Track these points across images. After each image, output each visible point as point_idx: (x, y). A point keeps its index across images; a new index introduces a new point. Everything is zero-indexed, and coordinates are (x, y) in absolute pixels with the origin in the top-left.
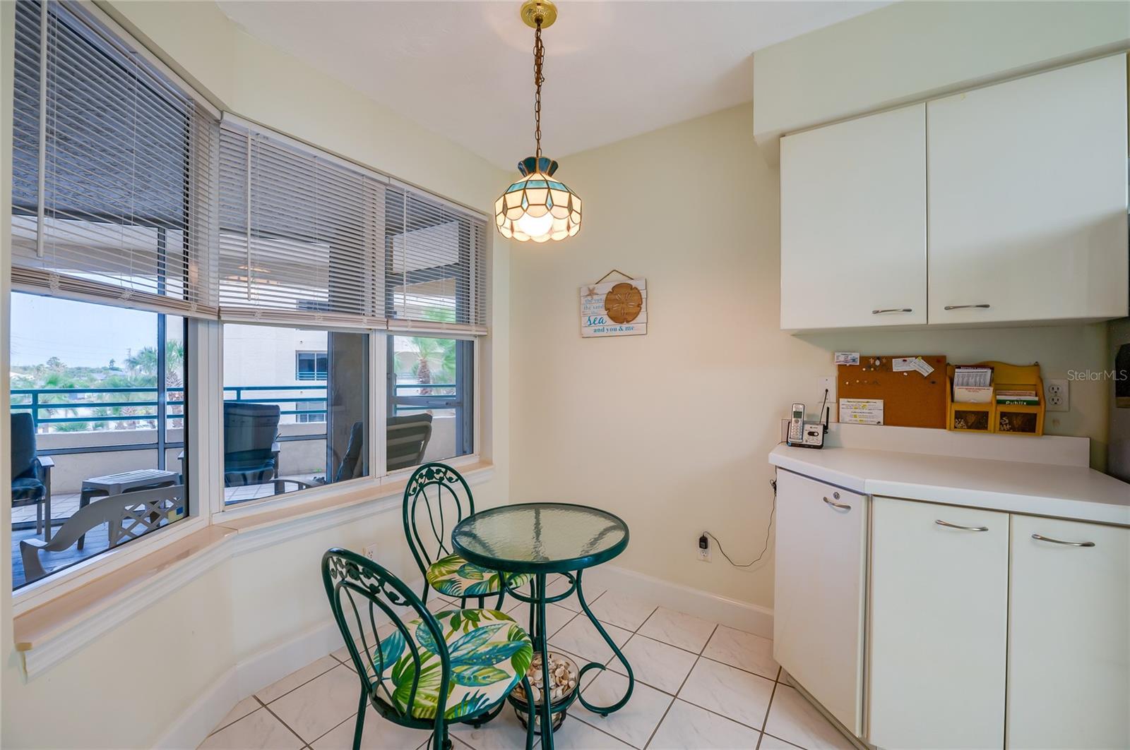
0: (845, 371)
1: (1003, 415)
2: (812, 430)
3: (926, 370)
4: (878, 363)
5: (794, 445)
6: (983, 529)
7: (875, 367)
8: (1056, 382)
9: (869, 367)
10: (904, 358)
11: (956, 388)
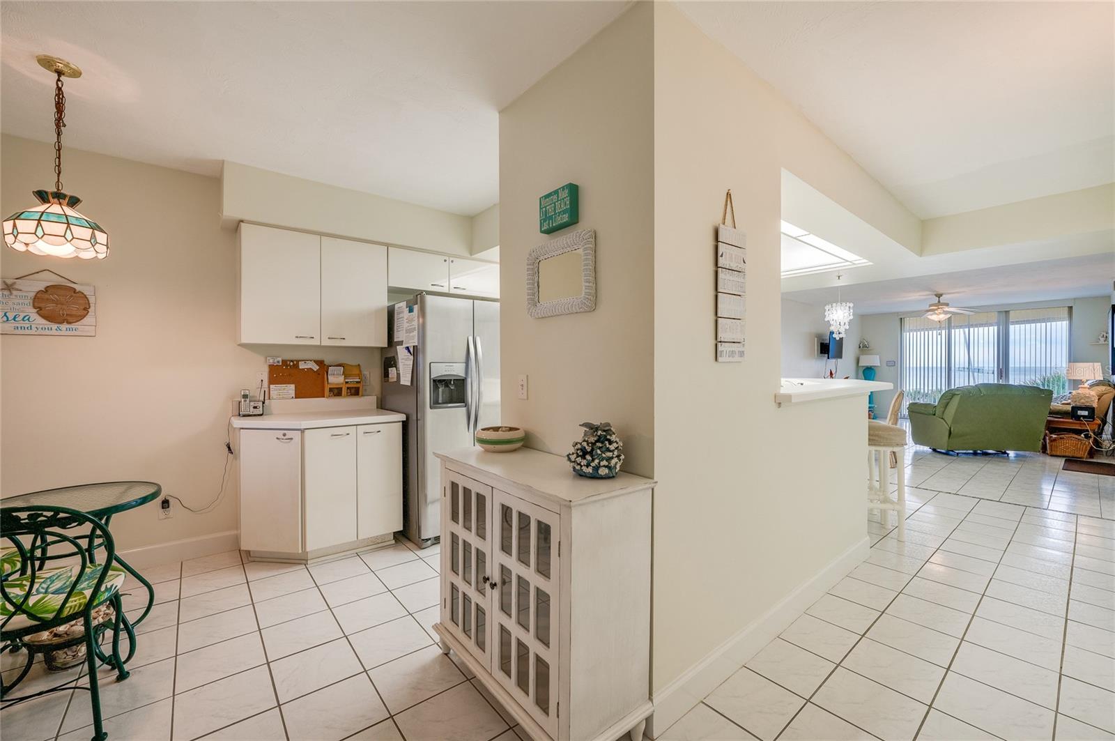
0: (272, 369)
1: (348, 388)
2: (255, 405)
3: (316, 368)
4: (292, 364)
5: (244, 416)
6: (348, 434)
7: (289, 365)
8: (365, 373)
9: (287, 366)
10: (305, 361)
11: (329, 377)
